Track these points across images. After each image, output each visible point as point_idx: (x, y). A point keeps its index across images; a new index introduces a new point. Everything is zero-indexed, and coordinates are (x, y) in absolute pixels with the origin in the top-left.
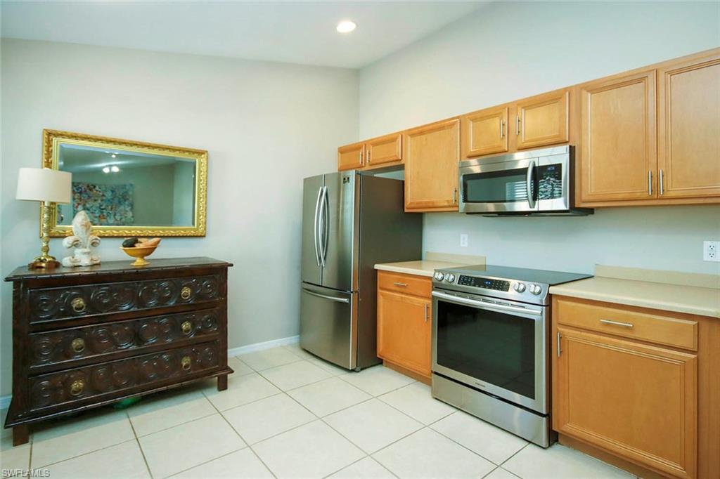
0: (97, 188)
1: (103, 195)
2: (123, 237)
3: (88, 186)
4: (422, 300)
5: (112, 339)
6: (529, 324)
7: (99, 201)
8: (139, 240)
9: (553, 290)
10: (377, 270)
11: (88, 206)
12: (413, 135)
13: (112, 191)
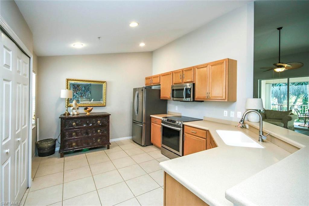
0: (80, 86)
1: (82, 89)
2: (84, 107)
3: (77, 86)
4: (160, 126)
5: (81, 133)
6: (178, 132)
7: (81, 91)
8: (88, 107)
9: (184, 123)
10: (151, 117)
11: (77, 93)
12: (162, 76)
13: (85, 87)
